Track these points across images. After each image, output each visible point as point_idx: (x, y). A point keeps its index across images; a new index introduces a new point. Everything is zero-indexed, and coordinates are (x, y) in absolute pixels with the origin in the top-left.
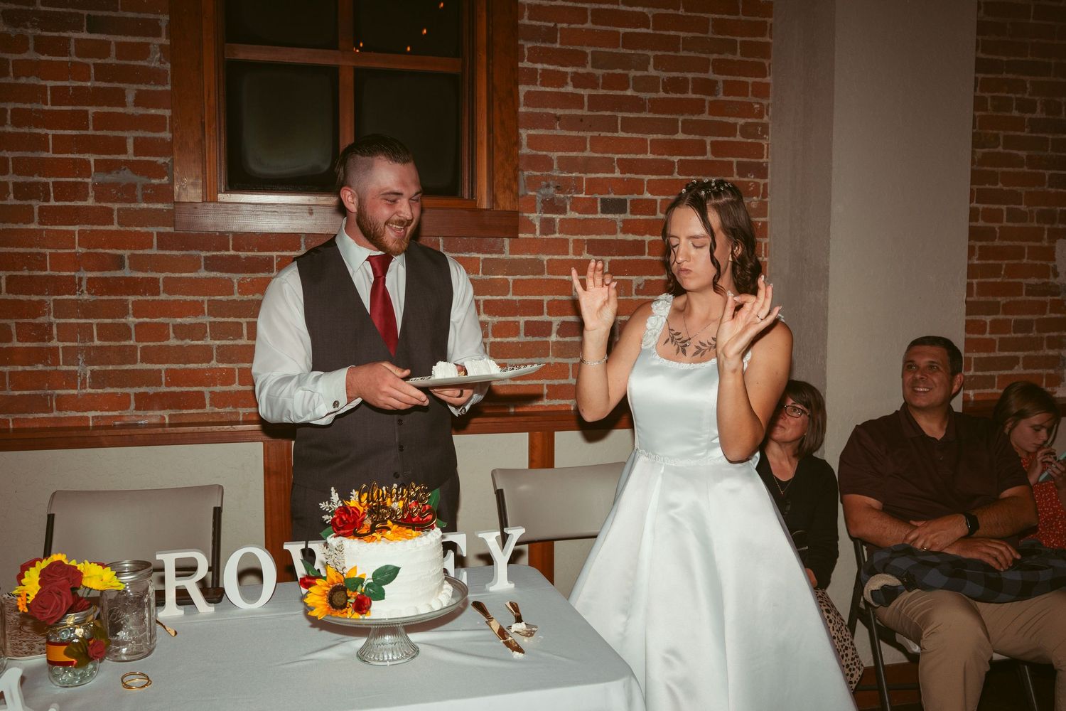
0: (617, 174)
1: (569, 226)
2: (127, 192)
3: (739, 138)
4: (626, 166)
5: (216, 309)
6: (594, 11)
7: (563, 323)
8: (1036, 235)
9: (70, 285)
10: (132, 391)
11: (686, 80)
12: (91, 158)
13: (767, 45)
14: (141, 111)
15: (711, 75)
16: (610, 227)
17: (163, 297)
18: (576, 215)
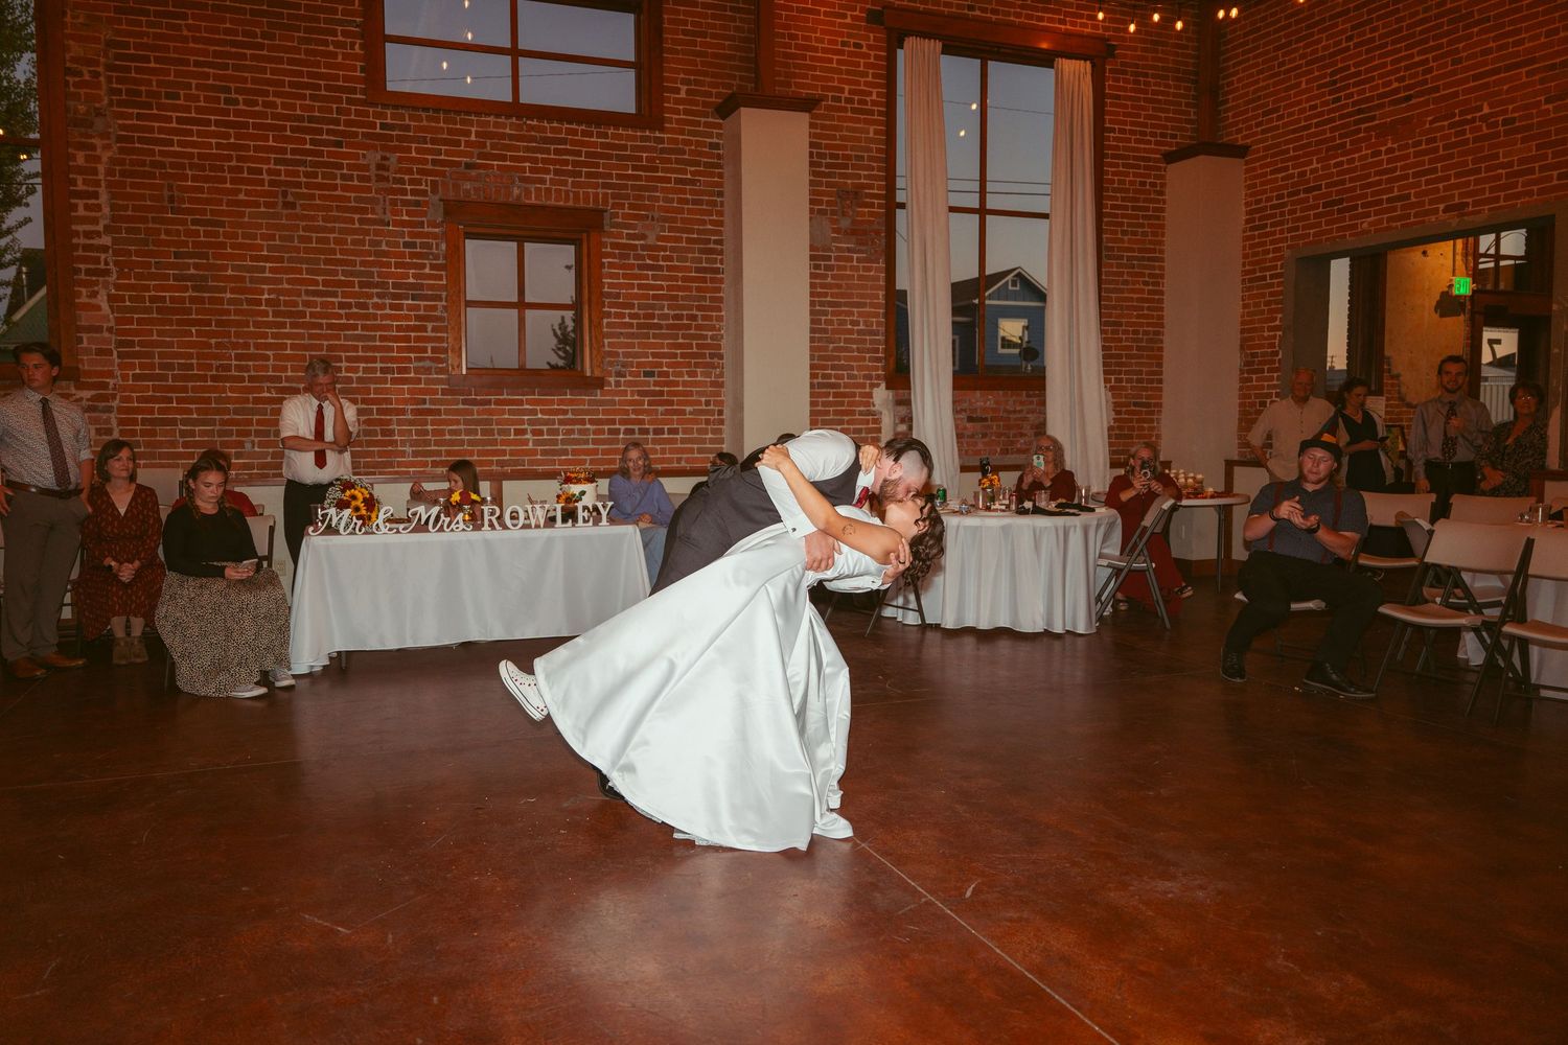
0: (650, 359)
1: (629, 384)
2: (428, 370)
3: (709, 341)
4: (654, 355)
5: (467, 422)
6: (638, 284)
7: (626, 429)
8: (863, 386)
9: (403, 412)
10: (429, 459)
11: (682, 315)
12: (412, 355)
13: (722, 297)
14: (434, 334)
15: (694, 312)
16: (647, 384)
17: (444, 417)
18: (631, 379)
